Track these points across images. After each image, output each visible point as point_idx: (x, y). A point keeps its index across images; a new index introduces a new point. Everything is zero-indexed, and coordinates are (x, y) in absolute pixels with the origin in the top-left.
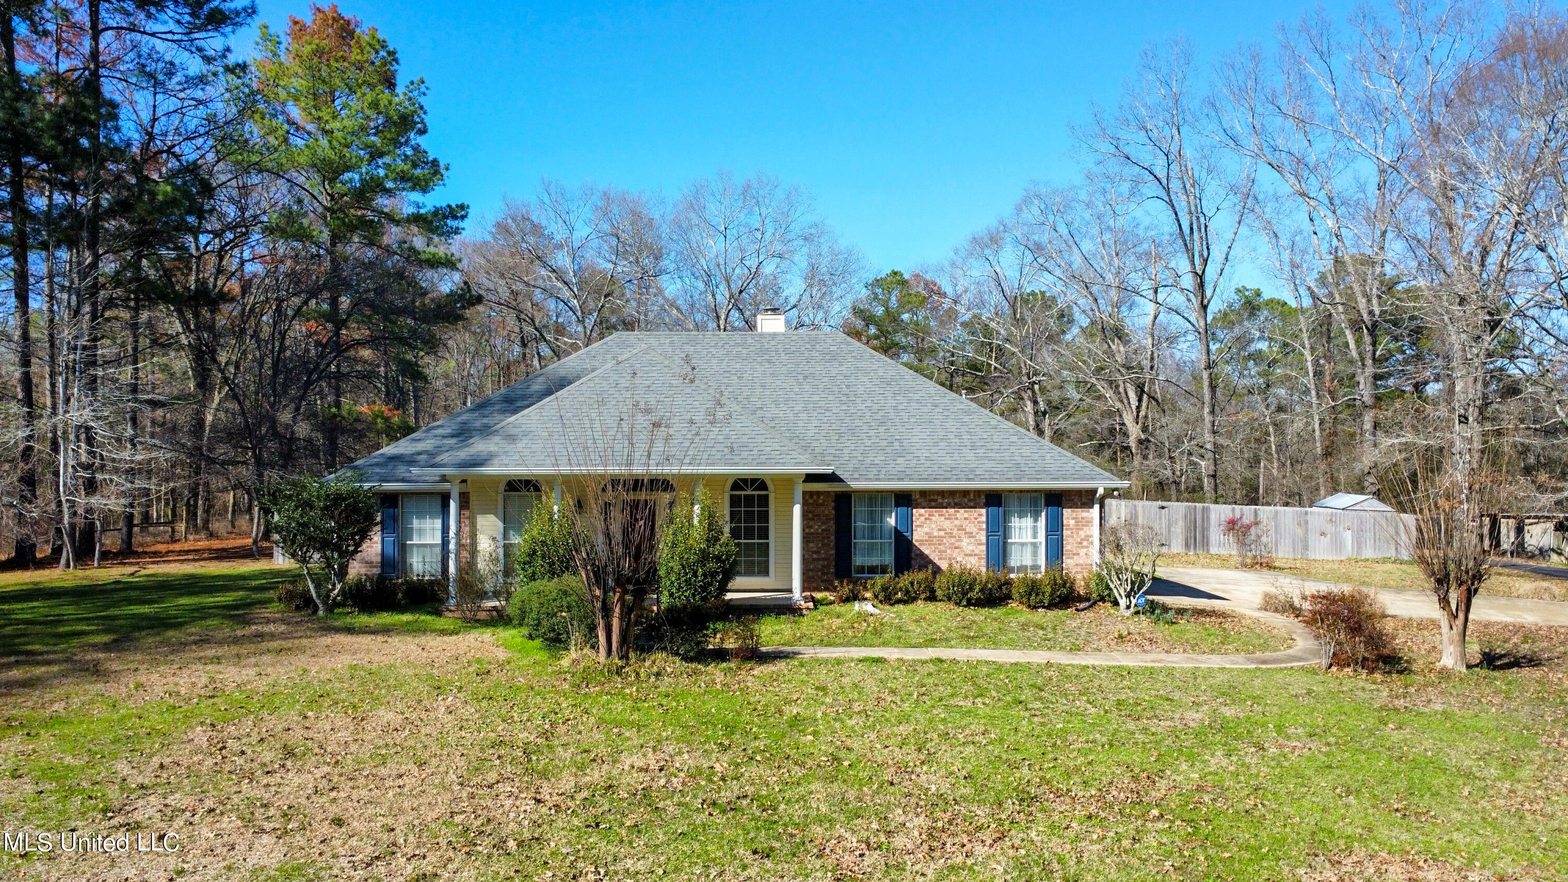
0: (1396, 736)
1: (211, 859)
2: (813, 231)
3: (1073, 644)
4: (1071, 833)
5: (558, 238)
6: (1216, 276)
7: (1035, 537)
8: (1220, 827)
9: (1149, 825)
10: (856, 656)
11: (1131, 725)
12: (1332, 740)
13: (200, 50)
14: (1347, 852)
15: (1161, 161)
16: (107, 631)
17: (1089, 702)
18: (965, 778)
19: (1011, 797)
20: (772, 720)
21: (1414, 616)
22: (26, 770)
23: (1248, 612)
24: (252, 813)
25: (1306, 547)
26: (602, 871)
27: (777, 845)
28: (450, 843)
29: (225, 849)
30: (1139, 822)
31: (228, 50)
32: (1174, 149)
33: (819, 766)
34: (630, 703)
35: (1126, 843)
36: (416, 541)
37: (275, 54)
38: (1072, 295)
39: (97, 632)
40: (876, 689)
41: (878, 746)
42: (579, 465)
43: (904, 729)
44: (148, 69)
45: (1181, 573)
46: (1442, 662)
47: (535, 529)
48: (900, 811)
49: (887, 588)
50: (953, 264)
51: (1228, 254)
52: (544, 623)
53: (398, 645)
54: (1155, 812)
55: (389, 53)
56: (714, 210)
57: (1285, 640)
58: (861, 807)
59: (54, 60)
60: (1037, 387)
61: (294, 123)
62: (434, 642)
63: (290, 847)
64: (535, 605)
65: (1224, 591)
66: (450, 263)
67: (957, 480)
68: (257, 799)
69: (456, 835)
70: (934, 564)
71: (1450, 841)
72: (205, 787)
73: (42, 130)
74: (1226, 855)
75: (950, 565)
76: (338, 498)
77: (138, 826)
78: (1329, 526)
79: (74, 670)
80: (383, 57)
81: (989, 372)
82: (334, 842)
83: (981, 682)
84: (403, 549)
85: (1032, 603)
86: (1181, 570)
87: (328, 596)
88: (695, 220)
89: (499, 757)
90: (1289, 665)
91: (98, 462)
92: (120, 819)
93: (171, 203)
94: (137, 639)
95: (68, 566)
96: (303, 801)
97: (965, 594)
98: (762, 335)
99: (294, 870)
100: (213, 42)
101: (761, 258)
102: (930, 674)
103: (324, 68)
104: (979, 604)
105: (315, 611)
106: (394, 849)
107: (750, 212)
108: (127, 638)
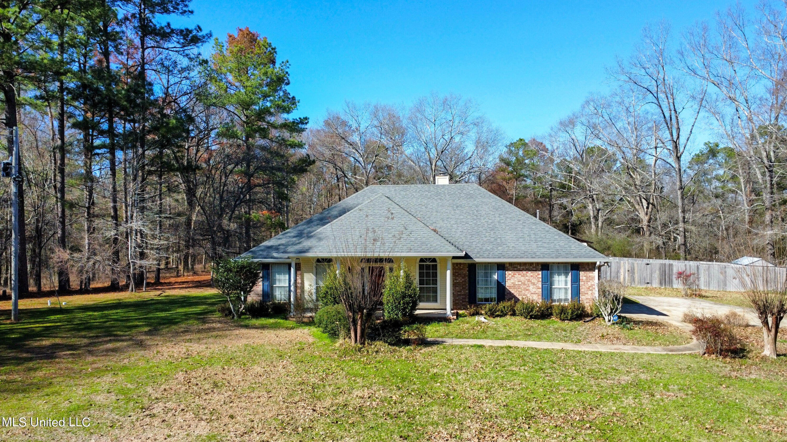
0: (724, 391)
1: (181, 431)
2: (478, 121)
3: (578, 339)
4: (544, 434)
5: (353, 128)
7: (566, 285)
8: (616, 433)
9: (583, 431)
10: (471, 344)
11: (592, 382)
12: (690, 392)
13: (187, 55)
15: (653, 84)
17: (575, 370)
18: (504, 406)
19: (522, 416)
20: (424, 375)
22: (113, 390)
23: (674, 323)
24: (199, 412)
25: (725, 285)
27: (411, 434)
28: (275, 428)
29: (187, 427)
30: (579, 430)
31: (200, 54)
33: (439, 398)
34: (362, 365)
35: (569, 439)
36: (277, 285)
37: (221, 52)
39: (143, 326)
40: (476, 361)
41: (469, 389)
43: (483, 381)
44: (166, 65)
46: (764, 353)
47: (328, 281)
48: (469, 421)
49: (492, 310)
50: (550, 135)
51: (692, 130)
52: (329, 326)
53: (267, 334)
54: (588, 425)
55: (272, 49)
56: (429, 111)
57: (688, 339)
58: (452, 418)
59: (126, 62)
60: (595, 197)
61: (230, 83)
62: (283, 333)
63: (212, 427)
64: (325, 318)
66: (300, 146)
67: (527, 258)
68: (201, 405)
69: (278, 425)
70: (516, 297)
72: (181, 400)
73: (121, 98)
75: (523, 298)
76: (243, 267)
77: (154, 415)
78: (738, 274)
79: (133, 344)
80: (270, 51)
81: (569, 189)
82: (229, 426)
83: (526, 358)
84: (272, 288)
85: (562, 318)
87: (238, 311)
88: (420, 117)
89: (301, 390)
90: (684, 352)
91: (145, 245)
92: (147, 412)
93: (176, 127)
94: (159, 330)
95: (132, 291)
96: (219, 407)
97: (529, 313)
98: (438, 186)
99: (212, 437)
100: (193, 50)
101: (453, 135)
102: (503, 354)
103: (243, 57)
104: (536, 317)
105: (233, 317)
106: (253, 429)
107: (447, 112)
108: (156, 329)
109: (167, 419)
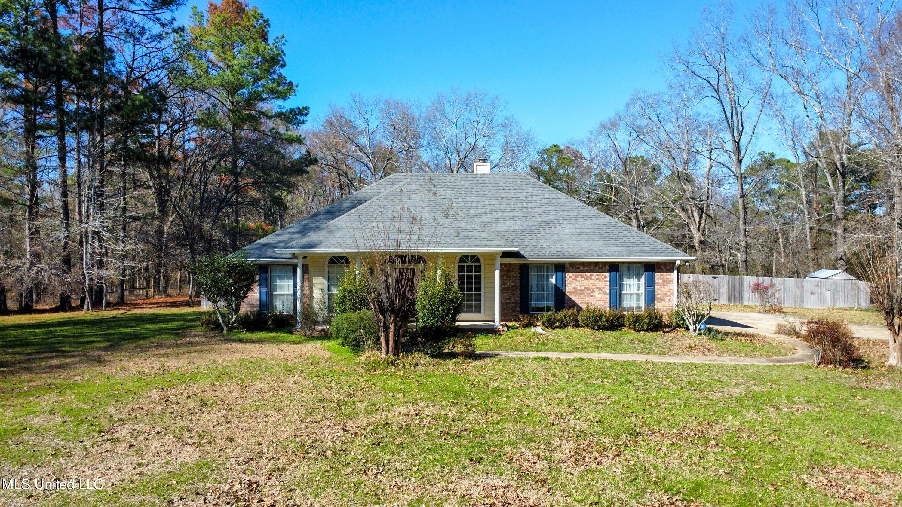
0: (862, 403)
1: (158, 458)
2: (507, 121)
3: (662, 351)
4: (661, 453)
5: (360, 128)
6: (747, 143)
7: (638, 290)
8: (753, 451)
9: (709, 449)
10: (532, 356)
11: (697, 395)
12: (822, 405)
13: (158, 19)
14: (833, 467)
15: (714, 74)
16: (107, 341)
17: (671, 382)
18: (597, 422)
19: (625, 433)
20: (482, 390)
21: (870, 338)
22: (58, 411)
23: (768, 335)
24: (182, 435)
25: (802, 301)
26: (381, 469)
27: (484, 456)
28: (293, 452)
29: (166, 453)
30: (703, 448)
31: (174, 19)
32: (722, 68)
33: (510, 414)
34: (399, 380)
35: (695, 459)
36: (278, 292)
37: (201, 23)
38: (660, 157)
39: (101, 341)
40: (544, 374)
41: (545, 404)
42: (371, 247)
43: (560, 395)
44: (130, 31)
45: (727, 315)
46: (889, 362)
47: (345, 284)
48: (558, 439)
49: (550, 319)
50: (589, 140)
51: (754, 130)
52: (350, 336)
53: (268, 349)
54: (713, 442)
55: (264, 21)
56: (449, 109)
57: (791, 350)
58: (534, 437)
59: (79, 28)
60: (639, 211)
61: (211, 62)
62: (288, 348)
63: (202, 452)
64: (345, 326)
65: (753, 324)
66: (299, 141)
67: (592, 256)
68: (185, 427)
69: (297, 448)
70: (578, 306)
71: (898, 462)
72: (156, 421)
73: (72, 65)
74: (757, 467)
75: (588, 307)
76: (234, 267)
77: (118, 440)
78: (817, 288)
79: (87, 360)
80: (261, 24)
81: (610, 203)
82: (227, 450)
83: (606, 370)
84: (271, 296)
85: (637, 328)
86: (726, 313)
87: (229, 322)
88: (439, 116)
89: (323, 407)
90: (794, 363)
91: (104, 251)
92: (108, 437)
93: (143, 105)
94: (123, 345)
95: (88, 309)
96: (211, 429)
97: (596, 322)
98: (476, 174)
99: (204, 464)
100: (166, 15)
101: (477, 138)
102: (576, 366)
103: (228, 30)
104: (605, 328)
105: (222, 331)
106: (262, 454)
107: (471, 111)
108: (117, 344)
109: (136, 444)
